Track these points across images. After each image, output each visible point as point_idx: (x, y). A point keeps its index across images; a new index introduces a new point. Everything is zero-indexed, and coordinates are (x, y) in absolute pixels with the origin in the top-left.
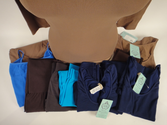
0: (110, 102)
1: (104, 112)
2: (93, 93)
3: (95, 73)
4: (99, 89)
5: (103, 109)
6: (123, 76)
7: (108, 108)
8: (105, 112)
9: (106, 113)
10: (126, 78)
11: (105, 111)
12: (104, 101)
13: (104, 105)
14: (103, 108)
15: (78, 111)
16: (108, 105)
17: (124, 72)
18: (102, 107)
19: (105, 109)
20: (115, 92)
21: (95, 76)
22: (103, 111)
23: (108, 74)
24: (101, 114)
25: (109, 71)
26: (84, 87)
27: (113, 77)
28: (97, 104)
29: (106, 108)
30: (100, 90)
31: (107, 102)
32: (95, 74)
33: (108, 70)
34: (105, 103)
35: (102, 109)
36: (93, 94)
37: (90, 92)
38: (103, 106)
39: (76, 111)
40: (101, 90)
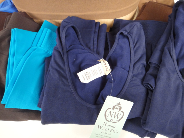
0: (127, 106)
1: (110, 128)
2: (87, 82)
3: (96, 39)
4: (101, 73)
5: (108, 121)
6: (160, 46)
7: (120, 119)
8: (113, 129)
9: (114, 131)
10: (167, 51)
11: (112, 127)
12: (110, 101)
13: (111, 110)
14: (109, 118)
15: (44, 123)
16: (120, 112)
17: (163, 39)
18: (105, 116)
19: (111, 121)
20: (138, 82)
21: (95, 46)
22: (108, 128)
23: (125, 40)
24: (102, 134)
25: (128, 34)
26: (64, 65)
27: (136, 48)
28: (93, 107)
29: (115, 120)
30: (103, 75)
31: (119, 104)
32: (96, 42)
33: (126, 31)
34: (114, 108)
35: (106, 122)
36: (84, 84)
37: (77, 77)
38: (107, 114)
39: (40, 122)
40: (105, 75)
